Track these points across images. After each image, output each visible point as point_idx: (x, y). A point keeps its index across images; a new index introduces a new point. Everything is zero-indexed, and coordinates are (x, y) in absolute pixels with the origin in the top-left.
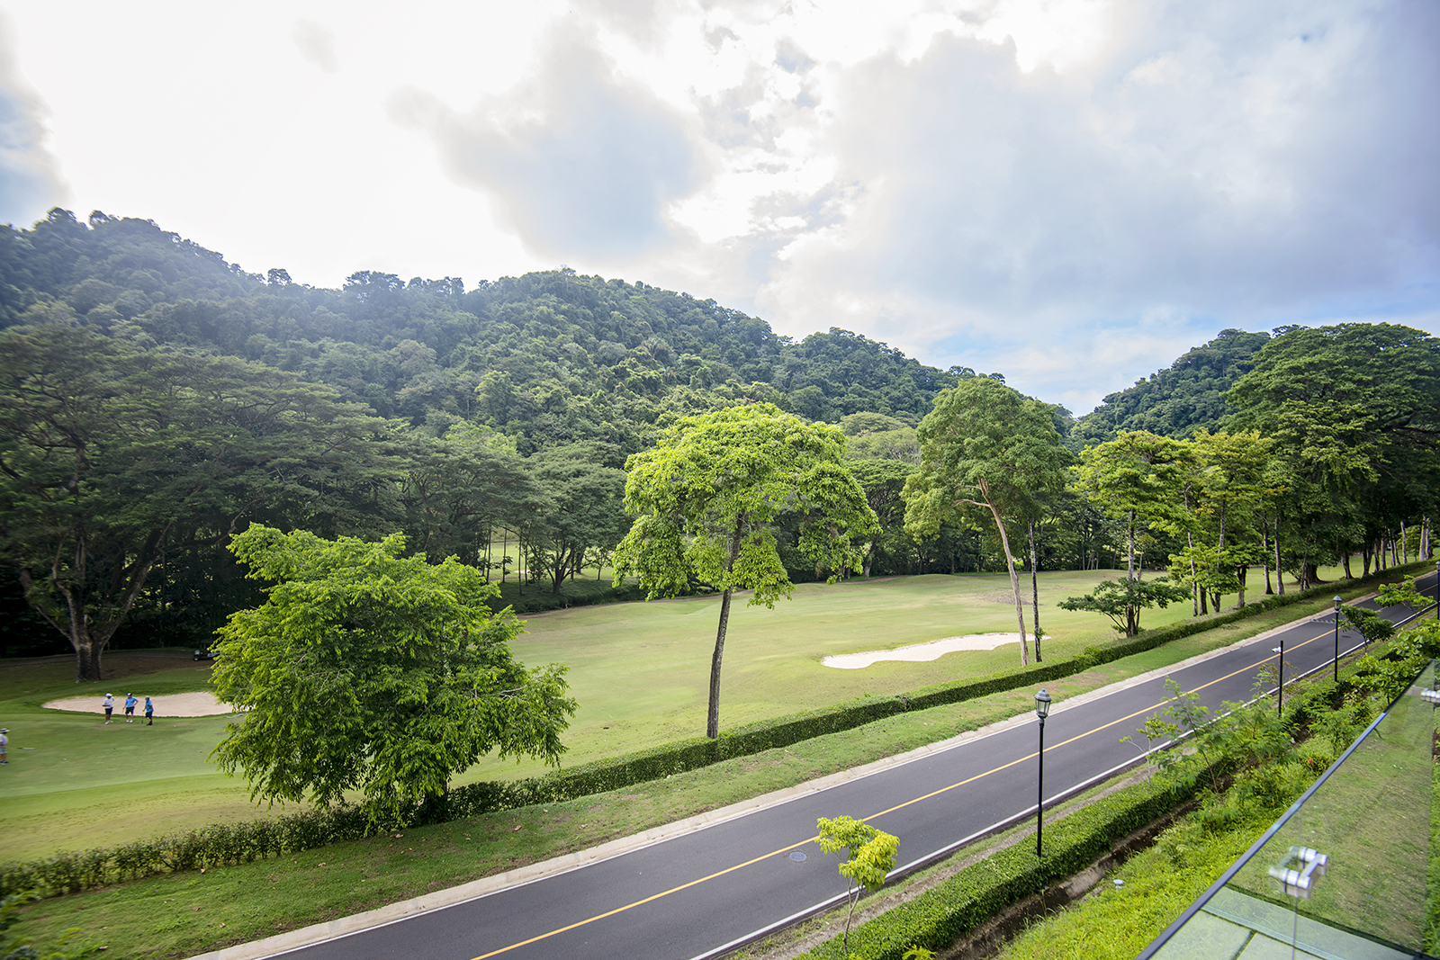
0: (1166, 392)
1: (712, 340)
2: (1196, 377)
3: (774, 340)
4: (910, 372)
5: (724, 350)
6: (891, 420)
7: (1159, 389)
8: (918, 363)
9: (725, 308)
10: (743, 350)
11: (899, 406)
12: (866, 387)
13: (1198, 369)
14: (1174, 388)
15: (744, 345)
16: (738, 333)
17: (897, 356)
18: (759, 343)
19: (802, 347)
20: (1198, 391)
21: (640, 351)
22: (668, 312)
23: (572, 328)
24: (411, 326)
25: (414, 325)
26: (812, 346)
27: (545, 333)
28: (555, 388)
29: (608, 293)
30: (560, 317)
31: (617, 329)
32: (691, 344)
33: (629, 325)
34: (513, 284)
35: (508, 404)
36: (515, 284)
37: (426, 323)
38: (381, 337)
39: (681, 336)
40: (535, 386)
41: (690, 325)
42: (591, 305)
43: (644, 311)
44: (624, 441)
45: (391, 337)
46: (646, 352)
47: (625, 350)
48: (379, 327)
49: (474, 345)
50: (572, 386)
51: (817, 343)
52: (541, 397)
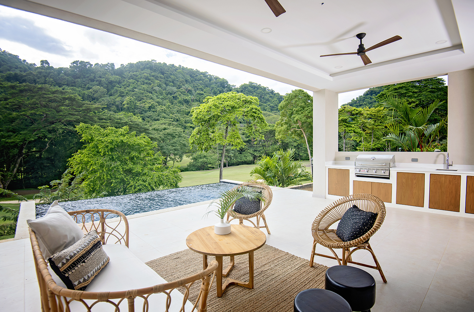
1: (207, 86)
3: (229, 86)
4: (277, 97)
5: (212, 90)
6: (270, 113)
7: (359, 102)
8: (279, 94)
9: (211, 75)
10: (218, 90)
11: (273, 109)
15: (219, 88)
16: (216, 84)
17: (272, 92)
18: (224, 87)
19: (239, 89)
21: (182, 90)
22: (191, 76)
23: (157, 81)
24: (96, 81)
25: (98, 80)
26: (243, 88)
27: (147, 83)
28: (152, 103)
29: (169, 69)
30: (152, 78)
31: (173, 82)
32: (200, 88)
33: (177, 81)
34: (133, 66)
35: (135, 109)
36: (134, 65)
37: (102, 80)
38: (85, 85)
39: (196, 85)
40: (145, 102)
41: (199, 81)
42: (163, 73)
43: (182, 76)
44: (178, 121)
45: (89, 85)
46: (184, 90)
47: (176, 90)
48: (84, 82)
49: (121, 88)
50: (158, 102)
51: (244, 87)
52: (147, 105)
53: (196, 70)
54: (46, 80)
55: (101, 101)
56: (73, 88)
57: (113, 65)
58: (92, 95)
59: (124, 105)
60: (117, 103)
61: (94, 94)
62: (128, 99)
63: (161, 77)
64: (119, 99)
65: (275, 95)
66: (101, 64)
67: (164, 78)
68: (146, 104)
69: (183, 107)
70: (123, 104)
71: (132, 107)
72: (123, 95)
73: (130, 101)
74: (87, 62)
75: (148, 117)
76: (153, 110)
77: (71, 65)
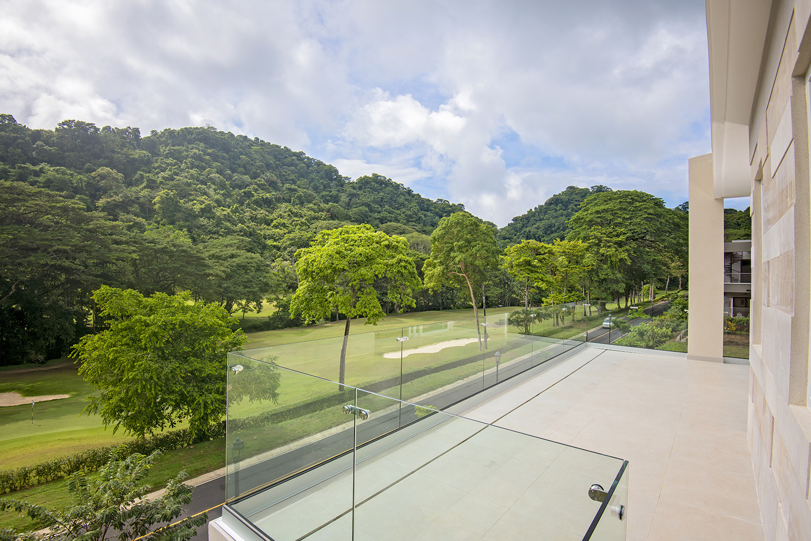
0: (541, 217)
1: (303, 176)
2: (555, 209)
3: (340, 178)
4: (416, 201)
5: (310, 183)
6: (406, 227)
7: (539, 215)
8: (420, 196)
9: (311, 157)
10: (322, 183)
11: (410, 220)
12: (393, 208)
13: (557, 206)
14: (545, 215)
15: (322, 180)
16: (319, 173)
17: (409, 192)
18: (331, 179)
19: (356, 183)
20: (556, 217)
21: (260, 181)
22: (275, 157)
23: (215, 164)
24: (105, 158)
25: (107, 157)
26: (362, 183)
27: (197, 167)
28: (207, 202)
29: (238, 143)
30: (208, 157)
31: (244, 167)
32: (290, 178)
33: (252, 165)
34: (174, 134)
35: (175, 211)
36: (176, 134)
37: (116, 157)
38: (84, 164)
39: (284, 173)
40: (193, 200)
41: (289, 166)
42: (227, 150)
43: (260, 156)
44: (253, 236)
45: (91, 164)
46: (263, 182)
47: (250, 180)
48: (82, 158)
49: (149, 172)
50: (217, 201)
51: (365, 182)
52: (197, 207)
53: (285, 147)
54: (9, 150)
55: (112, 194)
56: (60, 169)
57: (137, 131)
58: (95, 183)
59: (155, 204)
60: (142, 200)
61: (99, 182)
62: (164, 193)
63: (223, 158)
64: (145, 192)
65: (413, 197)
66: (116, 128)
67: (230, 159)
68: (195, 204)
69: (261, 212)
70: (153, 202)
71: (171, 209)
72: (153, 185)
73: (167, 198)
74: (88, 124)
75: (198, 226)
76: (208, 215)
77: (58, 127)
